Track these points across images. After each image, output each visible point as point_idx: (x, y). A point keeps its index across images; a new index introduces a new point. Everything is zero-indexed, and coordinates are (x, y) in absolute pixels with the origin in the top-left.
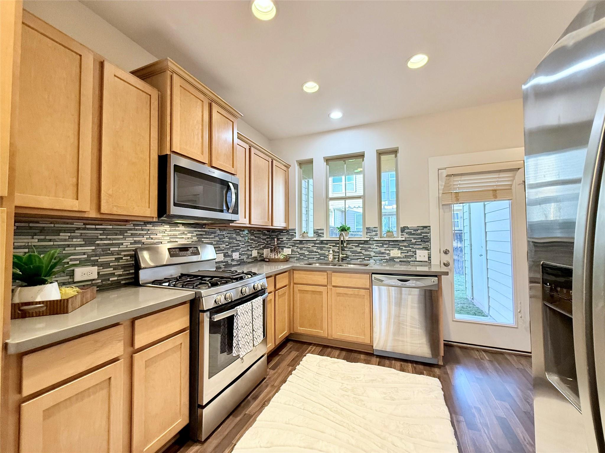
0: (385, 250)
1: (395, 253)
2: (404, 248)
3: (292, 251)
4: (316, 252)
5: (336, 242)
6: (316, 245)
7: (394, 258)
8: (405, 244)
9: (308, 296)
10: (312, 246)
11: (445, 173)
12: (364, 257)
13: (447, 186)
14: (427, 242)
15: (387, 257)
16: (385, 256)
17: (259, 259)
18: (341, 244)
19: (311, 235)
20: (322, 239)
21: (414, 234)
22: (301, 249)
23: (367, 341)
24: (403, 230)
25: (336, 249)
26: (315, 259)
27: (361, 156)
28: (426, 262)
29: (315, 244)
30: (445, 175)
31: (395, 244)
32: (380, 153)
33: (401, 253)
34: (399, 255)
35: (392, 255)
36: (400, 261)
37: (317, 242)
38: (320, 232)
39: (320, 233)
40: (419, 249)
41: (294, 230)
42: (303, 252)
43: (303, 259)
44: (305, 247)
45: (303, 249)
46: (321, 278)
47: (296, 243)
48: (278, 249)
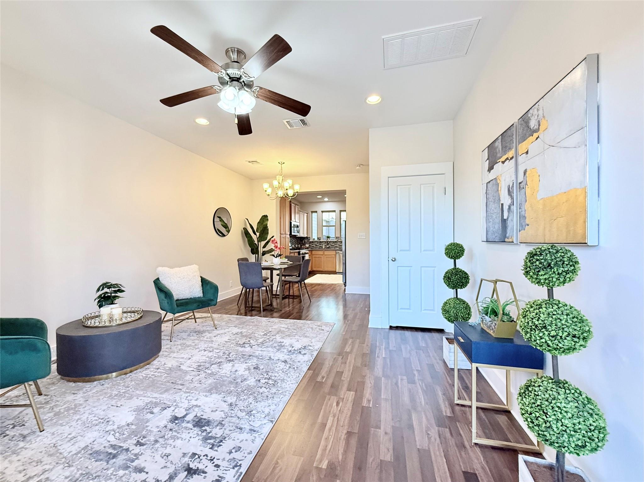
3: (309, 245)
4: (318, 246)
5: (325, 242)
9: (317, 259)
10: (317, 244)
18: (328, 243)
19: (316, 239)
20: (320, 241)
22: (313, 244)
23: (335, 270)
25: (325, 244)
26: (318, 248)
27: (335, 211)
32: (341, 211)
37: (318, 242)
39: (320, 239)
41: (310, 237)
43: (313, 248)
46: (321, 253)
47: (310, 242)
48: (304, 244)
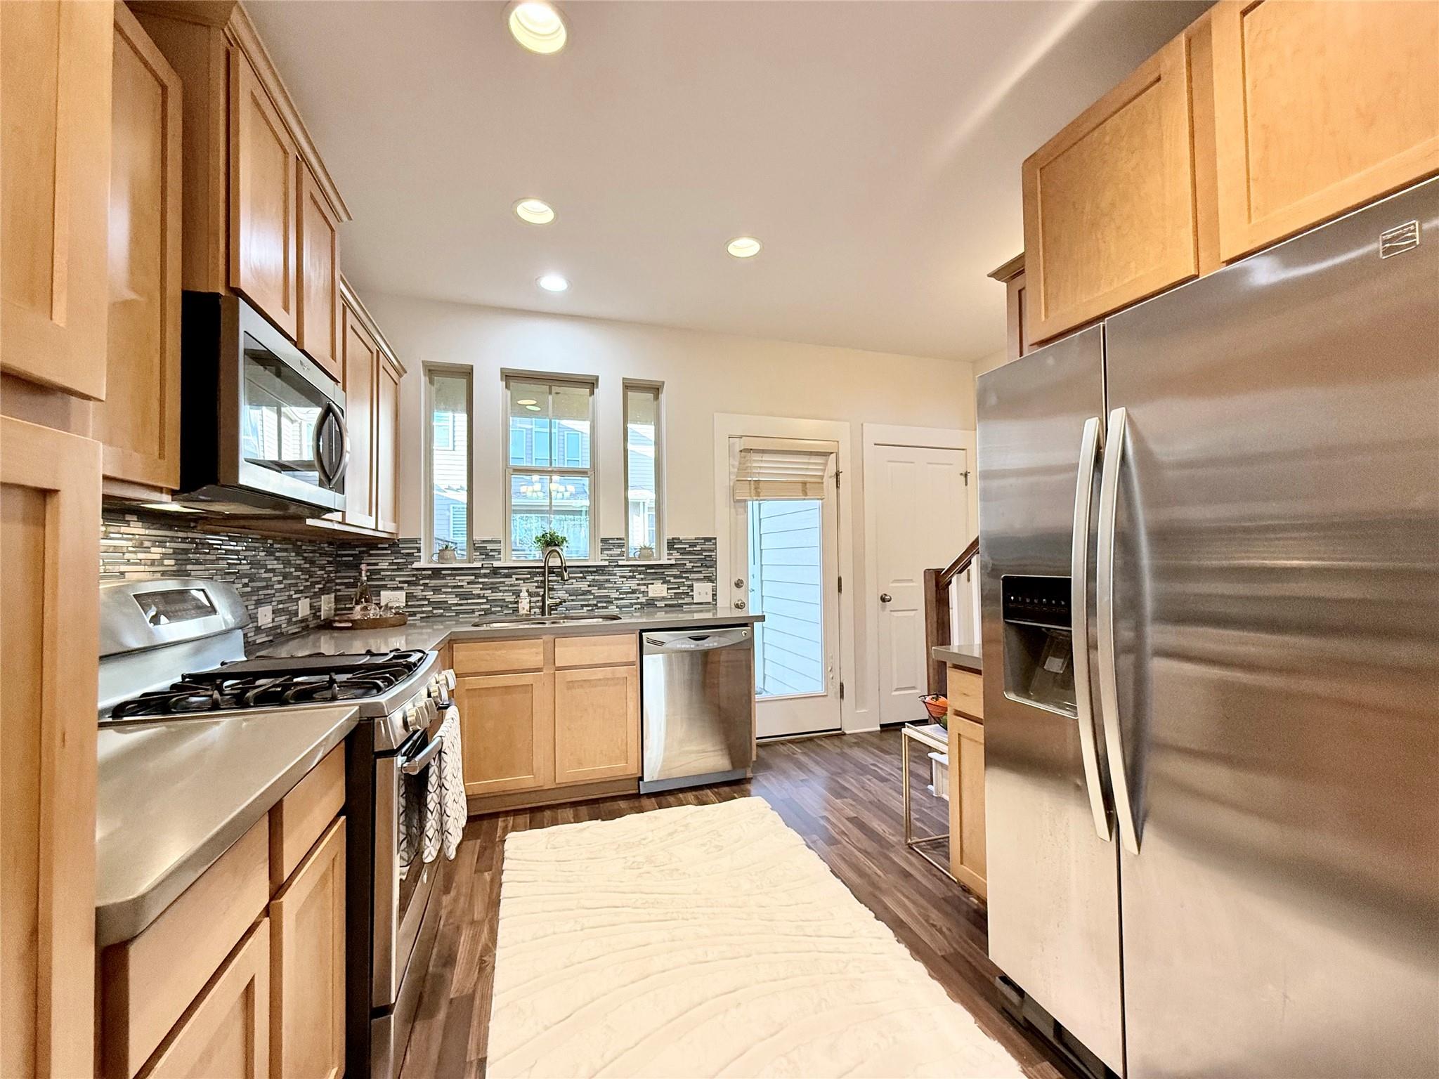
0: (639, 585)
1: (658, 590)
2: (672, 580)
3: (409, 597)
4: (479, 596)
5: (532, 571)
6: (480, 580)
7: (654, 600)
8: (675, 572)
9: (494, 703)
10: (468, 583)
11: (739, 445)
12: (595, 603)
13: (743, 468)
14: (711, 567)
15: (643, 600)
16: (638, 598)
17: (312, 624)
18: (546, 575)
19: (460, 558)
20: (496, 564)
21: (690, 553)
22: (436, 590)
23: (632, 770)
24: (671, 544)
26: (477, 614)
27: (591, 383)
28: (709, 603)
29: (477, 576)
30: (738, 449)
31: (656, 572)
32: (629, 386)
33: (668, 589)
34: (665, 594)
35: (651, 595)
36: (666, 605)
37: (482, 571)
38: (490, 547)
39: (492, 550)
40: (698, 580)
41: (415, 541)
42: (442, 597)
43: (441, 615)
44: (446, 586)
45: (443, 590)
46: (528, 654)
47: (418, 577)
48: (368, 594)
